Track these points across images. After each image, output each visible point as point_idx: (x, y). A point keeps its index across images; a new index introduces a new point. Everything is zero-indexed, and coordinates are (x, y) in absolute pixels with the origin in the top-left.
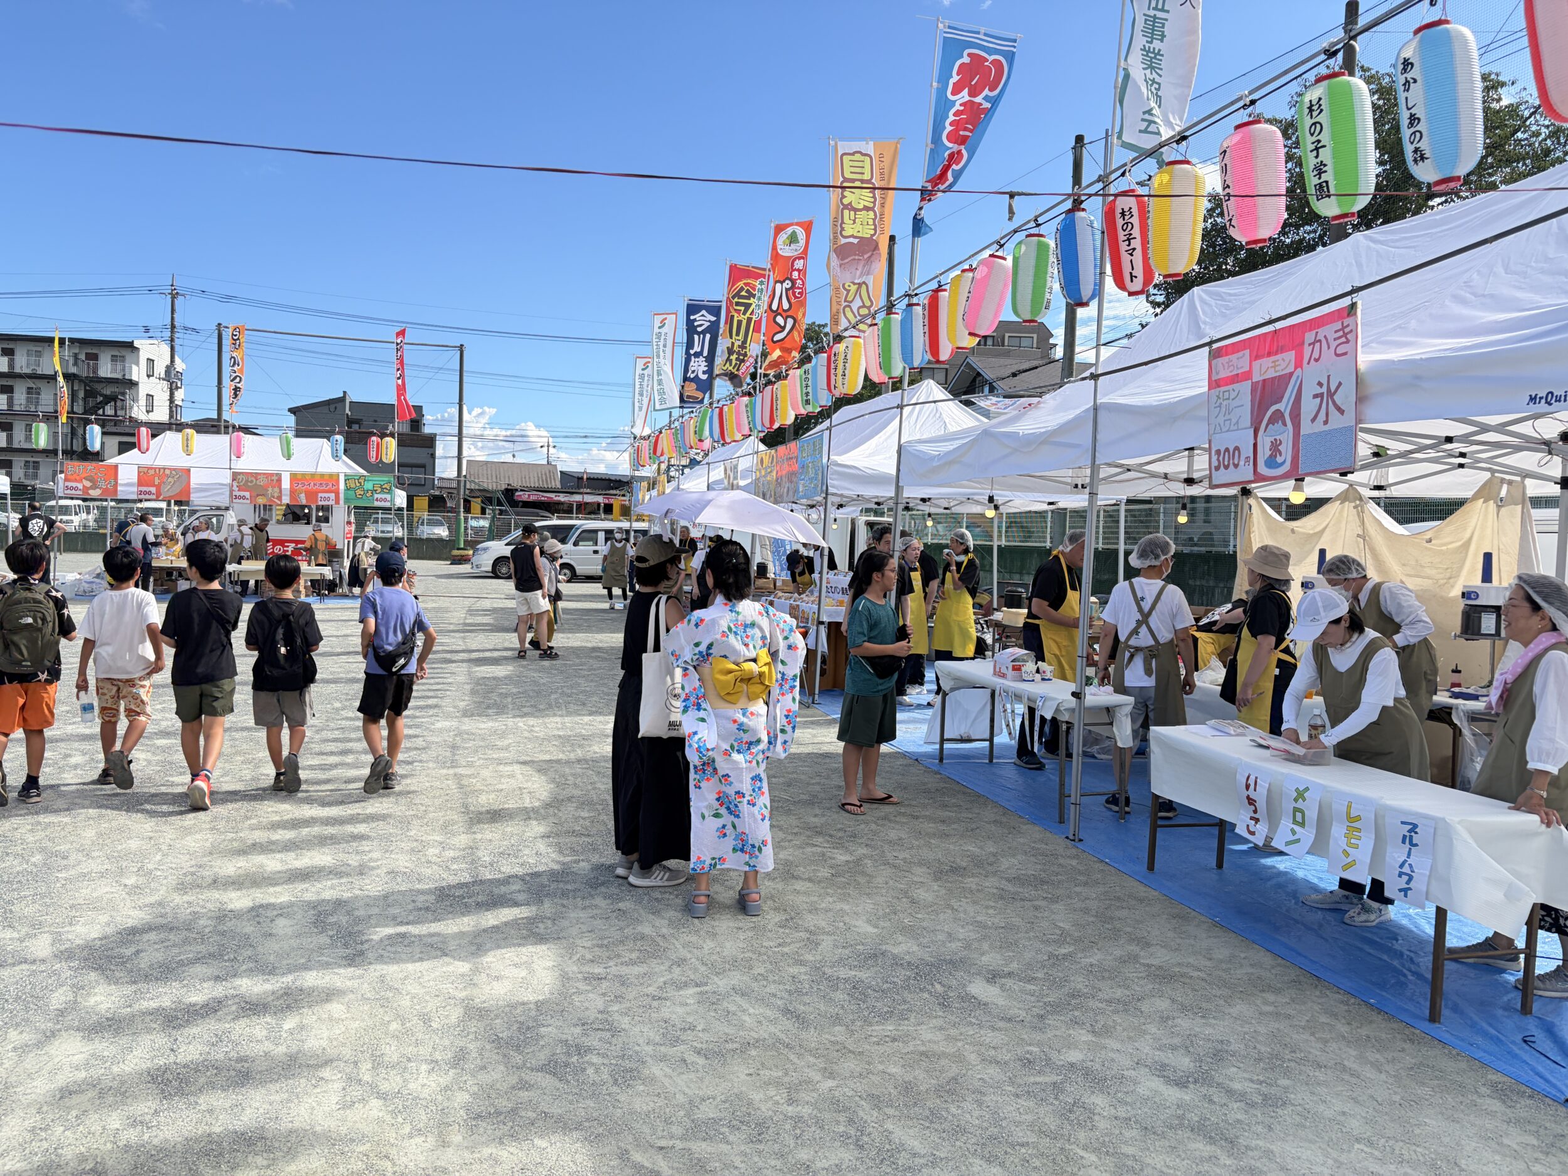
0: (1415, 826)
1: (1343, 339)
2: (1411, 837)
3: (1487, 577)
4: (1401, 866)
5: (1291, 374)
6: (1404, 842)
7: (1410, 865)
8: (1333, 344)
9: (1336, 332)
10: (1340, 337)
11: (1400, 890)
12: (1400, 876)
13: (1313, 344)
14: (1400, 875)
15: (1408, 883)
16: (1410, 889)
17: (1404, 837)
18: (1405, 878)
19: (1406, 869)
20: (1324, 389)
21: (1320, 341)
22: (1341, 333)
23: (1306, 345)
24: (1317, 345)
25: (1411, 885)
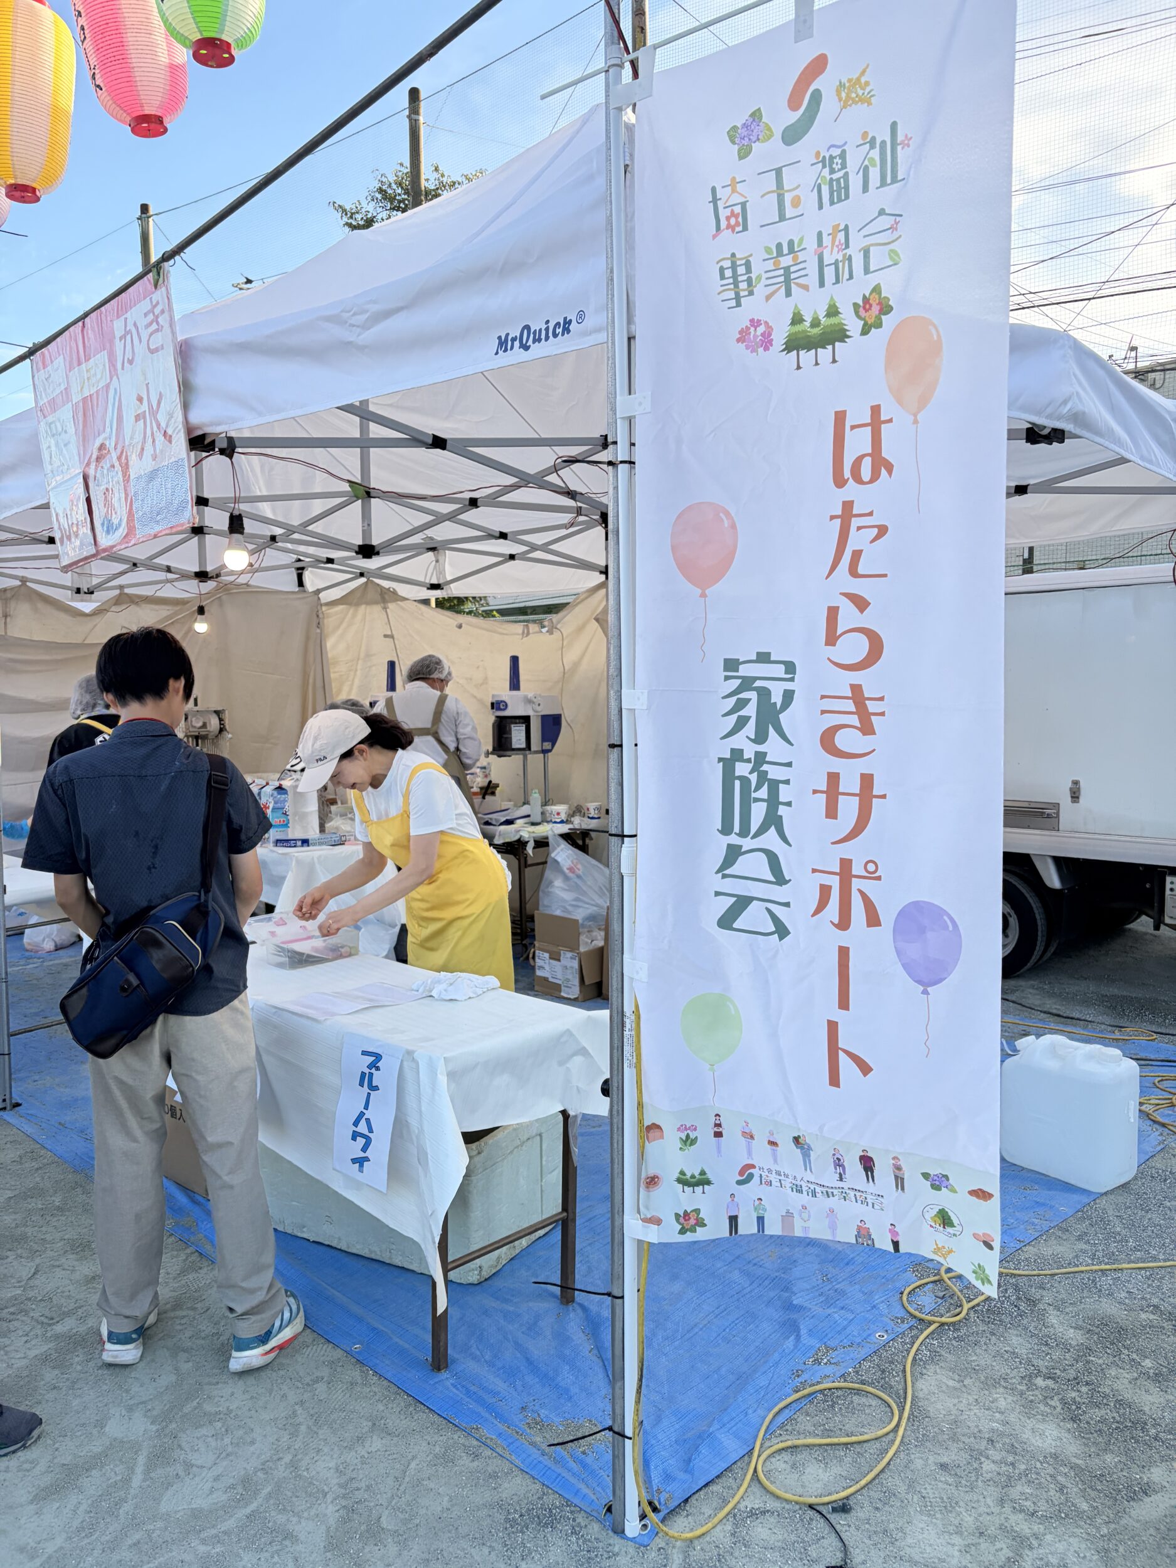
0: (378, 1057)
1: (154, 326)
2: (371, 1075)
3: (515, 684)
4: (356, 1124)
5: (107, 386)
6: (361, 1084)
7: (368, 1120)
8: (145, 335)
9: (146, 315)
10: (151, 324)
11: (354, 1161)
12: (354, 1138)
13: (122, 338)
14: (355, 1136)
15: (364, 1149)
16: (367, 1159)
17: (363, 1074)
18: (361, 1141)
19: (362, 1128)
20: (145, 407)
21: (130, 332)
22: (151, 317)
23: (117, 341)
24: (128, 337)
25: (368, 1154)
